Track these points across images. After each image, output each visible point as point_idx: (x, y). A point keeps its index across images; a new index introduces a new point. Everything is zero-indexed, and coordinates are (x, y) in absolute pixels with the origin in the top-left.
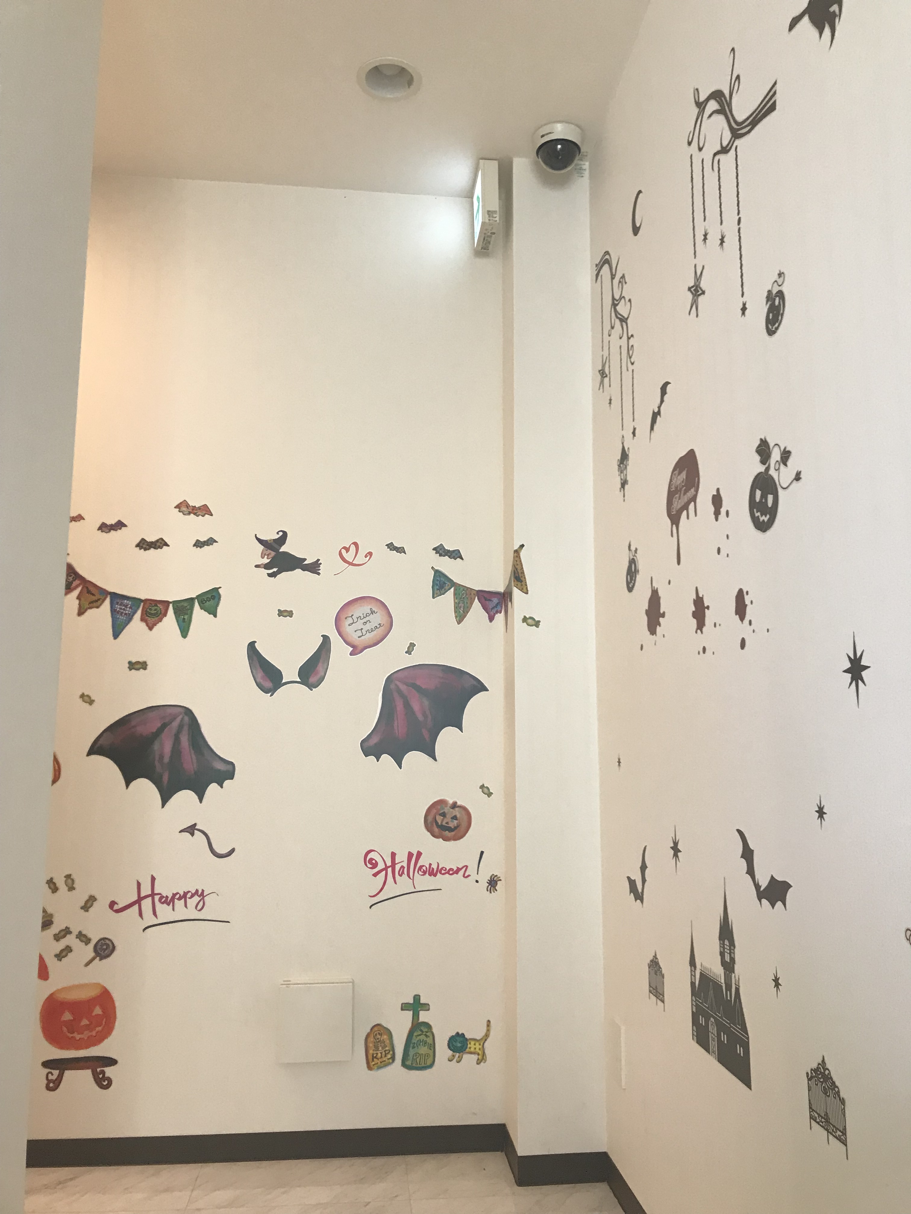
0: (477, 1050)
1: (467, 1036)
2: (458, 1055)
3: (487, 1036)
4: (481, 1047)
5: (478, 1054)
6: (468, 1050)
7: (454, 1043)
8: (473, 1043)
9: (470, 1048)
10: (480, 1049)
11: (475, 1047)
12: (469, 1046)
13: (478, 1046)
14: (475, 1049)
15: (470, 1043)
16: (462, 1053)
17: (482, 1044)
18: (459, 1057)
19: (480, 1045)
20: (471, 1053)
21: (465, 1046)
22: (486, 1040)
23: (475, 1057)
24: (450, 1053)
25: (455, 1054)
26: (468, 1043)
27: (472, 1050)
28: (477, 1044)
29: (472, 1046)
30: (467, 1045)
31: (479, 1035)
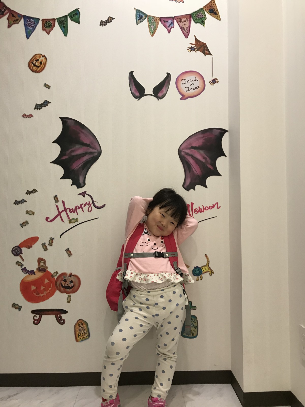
0: (207, 270)
1: (200, 266)
2: (199, 276)
3: (208, 262)
4: (208, 268)
5: (209, 272)
6: (203, 272)
7: (195, 272)
8: (203, 268)
9: (204, 271)
10: (208, 269)
11: (205, 269)
12: (203, 270)
13: (207, 268)
14: (206, 270)
15: (203, 269)
16: (201, 275)
17: (208, 266)
18: (201, 277)
19: (207, 267)
20: (205, 273)
21: (201, 271)
22: (209, 264)
23: (208, 274)
24: (196, 277)
25: (198, 277)
26: (202, 269)
27: (205, 271)
28: (206, 267)
29: (204, 270)
30: (202, 270)
31: (205, 263)
